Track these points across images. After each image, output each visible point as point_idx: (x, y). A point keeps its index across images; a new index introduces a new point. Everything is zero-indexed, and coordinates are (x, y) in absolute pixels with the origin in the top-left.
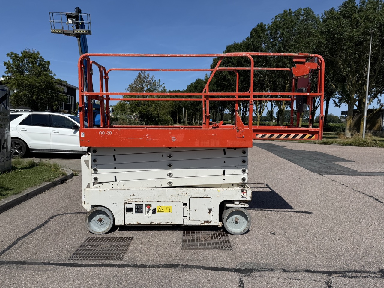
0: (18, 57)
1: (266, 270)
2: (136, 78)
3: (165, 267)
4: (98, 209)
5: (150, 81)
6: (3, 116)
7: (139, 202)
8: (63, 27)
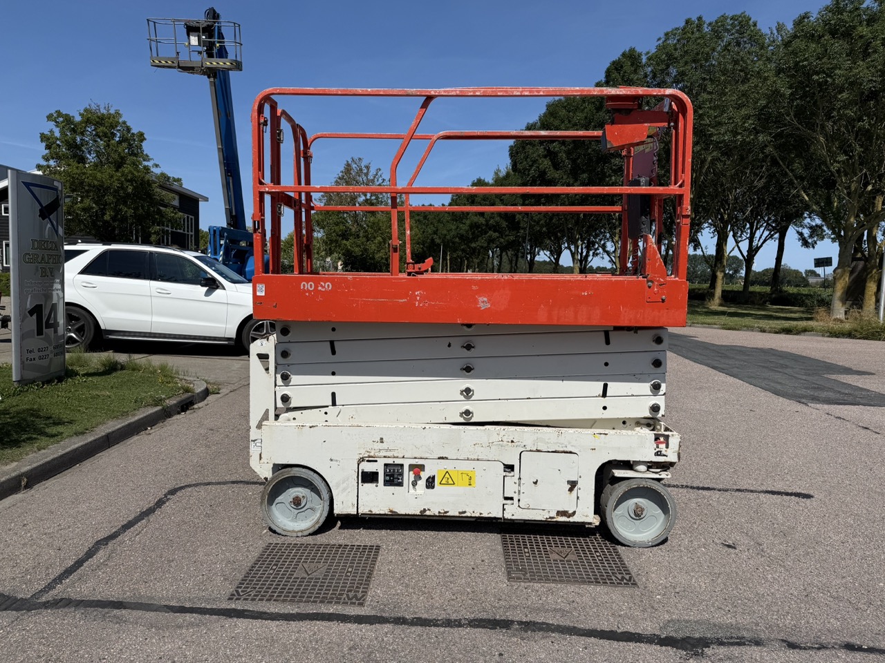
0: (72, 123)
1: (741, 642)
2: (340, 174)
3: (478, 626)
4: (292, 472)
5: (373, 181)
6: (49, 250)
7: (394, 457)
8: (178, 53)
